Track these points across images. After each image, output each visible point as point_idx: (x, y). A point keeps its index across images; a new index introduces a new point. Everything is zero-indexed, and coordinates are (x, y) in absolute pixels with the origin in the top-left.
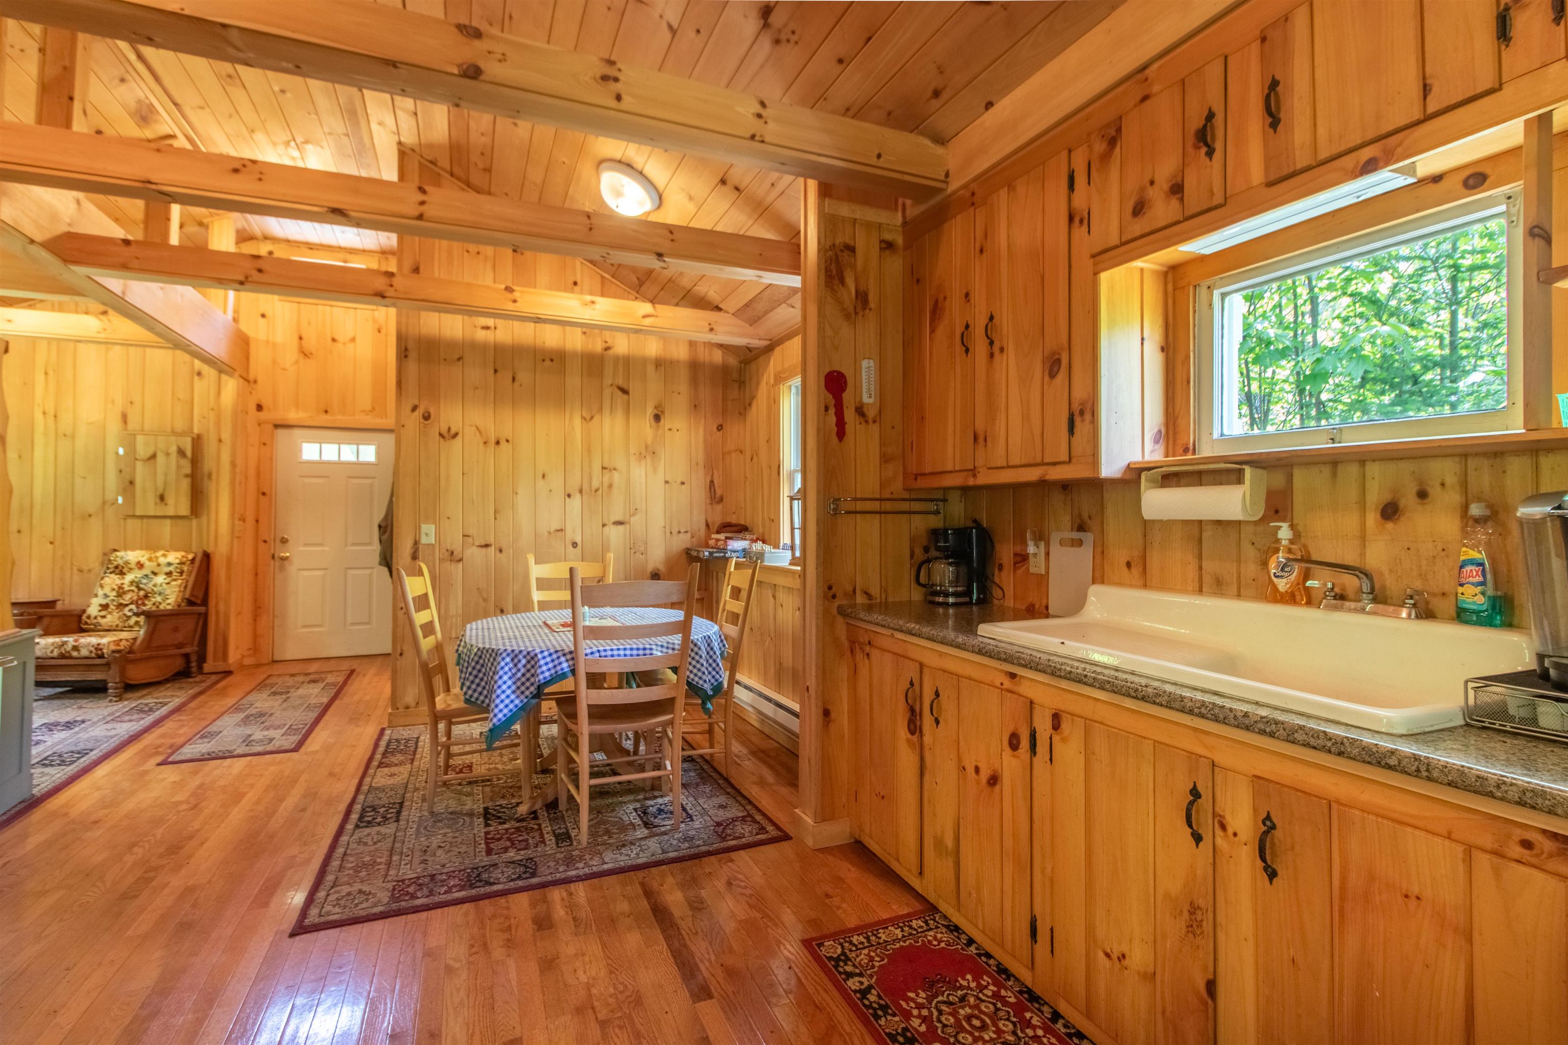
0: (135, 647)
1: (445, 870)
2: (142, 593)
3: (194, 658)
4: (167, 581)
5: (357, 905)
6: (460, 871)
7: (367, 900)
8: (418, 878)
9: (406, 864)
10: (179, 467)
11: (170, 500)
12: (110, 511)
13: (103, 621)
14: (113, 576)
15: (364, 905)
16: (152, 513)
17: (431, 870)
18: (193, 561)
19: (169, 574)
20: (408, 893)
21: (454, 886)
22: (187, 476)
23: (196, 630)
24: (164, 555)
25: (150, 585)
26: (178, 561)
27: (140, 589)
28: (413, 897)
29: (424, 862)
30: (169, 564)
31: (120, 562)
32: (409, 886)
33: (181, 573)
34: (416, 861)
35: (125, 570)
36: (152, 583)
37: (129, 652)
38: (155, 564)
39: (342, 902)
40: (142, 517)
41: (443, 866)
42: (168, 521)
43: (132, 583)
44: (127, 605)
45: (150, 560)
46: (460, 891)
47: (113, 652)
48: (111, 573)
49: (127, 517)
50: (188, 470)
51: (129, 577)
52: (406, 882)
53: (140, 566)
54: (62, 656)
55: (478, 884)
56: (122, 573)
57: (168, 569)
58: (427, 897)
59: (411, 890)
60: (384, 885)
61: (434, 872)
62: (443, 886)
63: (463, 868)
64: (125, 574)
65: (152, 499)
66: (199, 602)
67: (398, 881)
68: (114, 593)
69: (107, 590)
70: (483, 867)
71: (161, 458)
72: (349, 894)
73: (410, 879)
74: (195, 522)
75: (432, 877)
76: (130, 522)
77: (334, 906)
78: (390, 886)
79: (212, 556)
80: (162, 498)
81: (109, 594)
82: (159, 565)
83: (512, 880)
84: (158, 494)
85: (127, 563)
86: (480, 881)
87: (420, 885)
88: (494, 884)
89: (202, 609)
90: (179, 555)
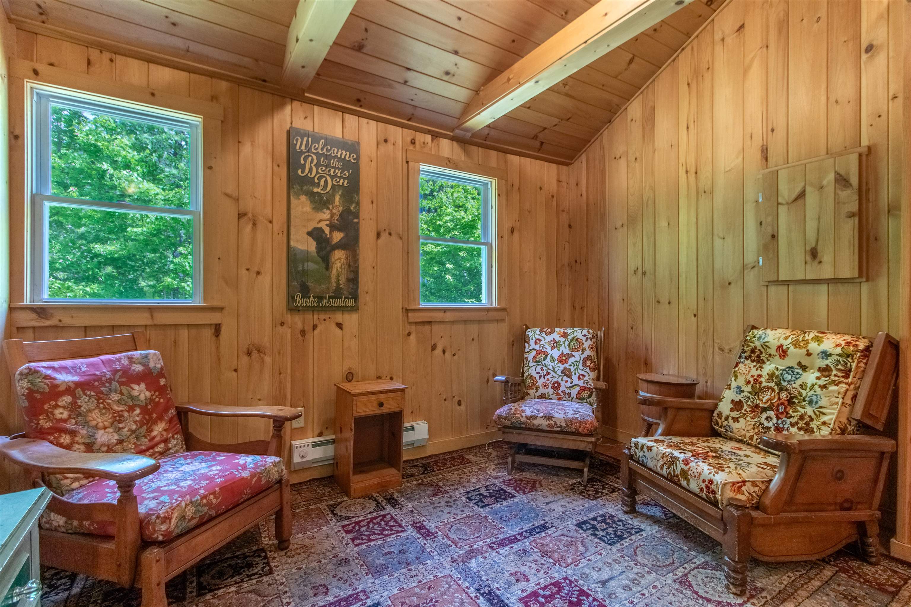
0: (767, 501)
2: (784, 395)
3: (873, 530)
4: (821, 382)
10: (837, 202)
11: (827, 257)
12: (751, 277)
13: (735, 426)
14: (748, 362)
16: (800, 276)
18: (867, 350)
19: (825, 371)
22: (851, 215)
23: (876, 480)
24: (818, 340)
25: (797, 385)
26: (839, 350)
27: (782, 389)
30: (826, 355)
31: (758, 344)
33: (847, 373)
35: (764, 356)
36: (799, 382)
37: (757, 507)
38: (804, 351)
40: (787, 283)
42: (824, 287)
43: (771, 376)
44: (764, 410)
45: (796, 344)
47: (731, 503)
48: (746, 358)
49: (769, 283)
50: (854, 207)
51: (768, 368)
53: (783, 352)
54: (671, 479)
56: (760, 361)
57: (823, 363)
64: (764, 362)
65: (799, 256)
66: (880, 427)
68: (749, 388)
69: (741, 381)
71: (811, 198)
74: (865, 288)
76: (773, 289)
79: (902, 346)
80: (814, 254)
81: (743, 388)
82: (809, 354)
84: (808, 248)
85: (766, 346)
89: (887, 444)
90: (842, 340)
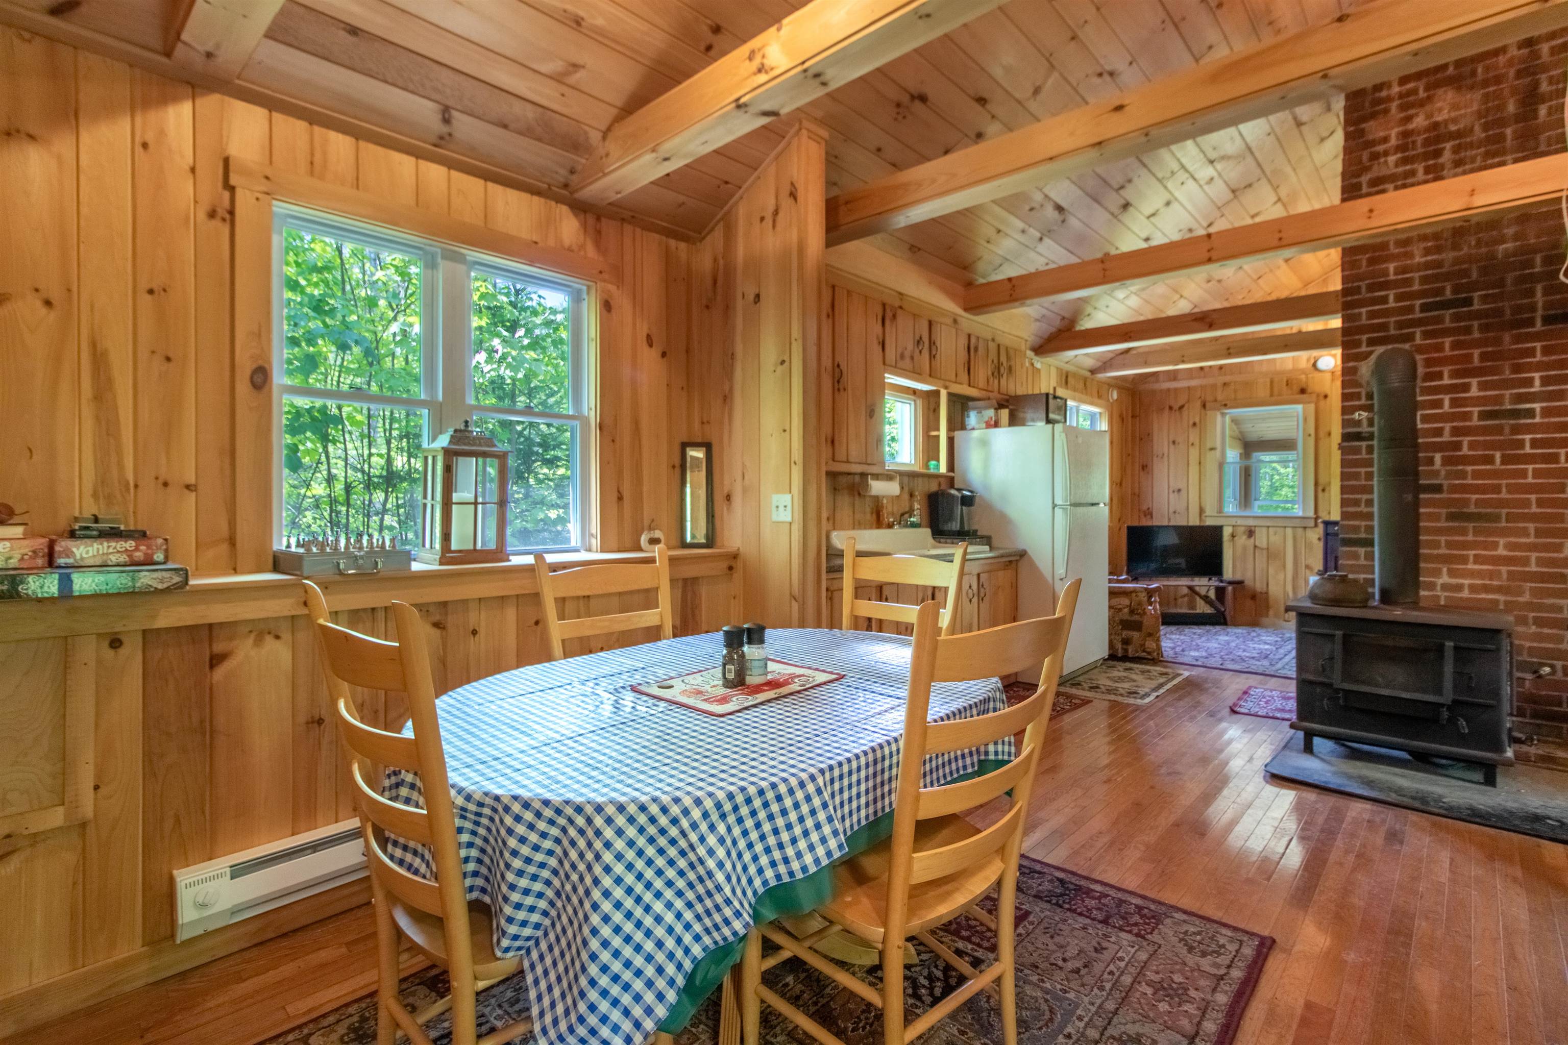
1: (1088, 921)
5: (1199, 933)
6: (1074, 911)
7: (1186, 933)
8: (1121, 929)
9: (1121, 959)
15: (1192, 929)
17: (1102, 929)
20: (1142, 916)
21: (1094, 898)
28: (1140, 908)
29: (1099, 950)
32: (1136, 924)
34: (1106, 956)
39: (1214, 947)
41: (1084, 928)
46: (1093, 890)
52: (1135, 930)
55: (1072, 887)
58: (1125, 902)
59: (1137, 918)
60: (1162, 942)
61: (1099, 926)
62: (1104, 905)
63: (1068, 914)
67: (1143, 937)
70: (1049, 902)
72: (1204, 954)
73: (1130, 932)
75: (1105, 922)
77: (1223, 946)
78: (1155, 937)
83: (1039, 873)
86: (1067, 888)
87: (1123, 918)
88: (1058, 879)
